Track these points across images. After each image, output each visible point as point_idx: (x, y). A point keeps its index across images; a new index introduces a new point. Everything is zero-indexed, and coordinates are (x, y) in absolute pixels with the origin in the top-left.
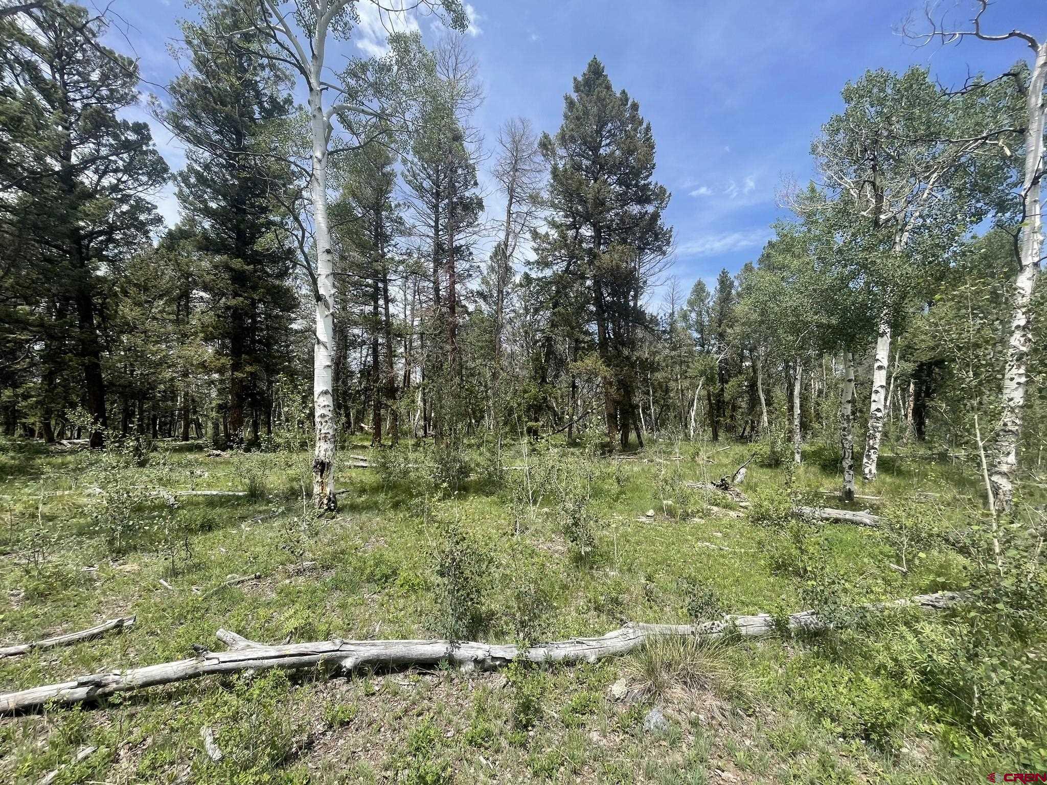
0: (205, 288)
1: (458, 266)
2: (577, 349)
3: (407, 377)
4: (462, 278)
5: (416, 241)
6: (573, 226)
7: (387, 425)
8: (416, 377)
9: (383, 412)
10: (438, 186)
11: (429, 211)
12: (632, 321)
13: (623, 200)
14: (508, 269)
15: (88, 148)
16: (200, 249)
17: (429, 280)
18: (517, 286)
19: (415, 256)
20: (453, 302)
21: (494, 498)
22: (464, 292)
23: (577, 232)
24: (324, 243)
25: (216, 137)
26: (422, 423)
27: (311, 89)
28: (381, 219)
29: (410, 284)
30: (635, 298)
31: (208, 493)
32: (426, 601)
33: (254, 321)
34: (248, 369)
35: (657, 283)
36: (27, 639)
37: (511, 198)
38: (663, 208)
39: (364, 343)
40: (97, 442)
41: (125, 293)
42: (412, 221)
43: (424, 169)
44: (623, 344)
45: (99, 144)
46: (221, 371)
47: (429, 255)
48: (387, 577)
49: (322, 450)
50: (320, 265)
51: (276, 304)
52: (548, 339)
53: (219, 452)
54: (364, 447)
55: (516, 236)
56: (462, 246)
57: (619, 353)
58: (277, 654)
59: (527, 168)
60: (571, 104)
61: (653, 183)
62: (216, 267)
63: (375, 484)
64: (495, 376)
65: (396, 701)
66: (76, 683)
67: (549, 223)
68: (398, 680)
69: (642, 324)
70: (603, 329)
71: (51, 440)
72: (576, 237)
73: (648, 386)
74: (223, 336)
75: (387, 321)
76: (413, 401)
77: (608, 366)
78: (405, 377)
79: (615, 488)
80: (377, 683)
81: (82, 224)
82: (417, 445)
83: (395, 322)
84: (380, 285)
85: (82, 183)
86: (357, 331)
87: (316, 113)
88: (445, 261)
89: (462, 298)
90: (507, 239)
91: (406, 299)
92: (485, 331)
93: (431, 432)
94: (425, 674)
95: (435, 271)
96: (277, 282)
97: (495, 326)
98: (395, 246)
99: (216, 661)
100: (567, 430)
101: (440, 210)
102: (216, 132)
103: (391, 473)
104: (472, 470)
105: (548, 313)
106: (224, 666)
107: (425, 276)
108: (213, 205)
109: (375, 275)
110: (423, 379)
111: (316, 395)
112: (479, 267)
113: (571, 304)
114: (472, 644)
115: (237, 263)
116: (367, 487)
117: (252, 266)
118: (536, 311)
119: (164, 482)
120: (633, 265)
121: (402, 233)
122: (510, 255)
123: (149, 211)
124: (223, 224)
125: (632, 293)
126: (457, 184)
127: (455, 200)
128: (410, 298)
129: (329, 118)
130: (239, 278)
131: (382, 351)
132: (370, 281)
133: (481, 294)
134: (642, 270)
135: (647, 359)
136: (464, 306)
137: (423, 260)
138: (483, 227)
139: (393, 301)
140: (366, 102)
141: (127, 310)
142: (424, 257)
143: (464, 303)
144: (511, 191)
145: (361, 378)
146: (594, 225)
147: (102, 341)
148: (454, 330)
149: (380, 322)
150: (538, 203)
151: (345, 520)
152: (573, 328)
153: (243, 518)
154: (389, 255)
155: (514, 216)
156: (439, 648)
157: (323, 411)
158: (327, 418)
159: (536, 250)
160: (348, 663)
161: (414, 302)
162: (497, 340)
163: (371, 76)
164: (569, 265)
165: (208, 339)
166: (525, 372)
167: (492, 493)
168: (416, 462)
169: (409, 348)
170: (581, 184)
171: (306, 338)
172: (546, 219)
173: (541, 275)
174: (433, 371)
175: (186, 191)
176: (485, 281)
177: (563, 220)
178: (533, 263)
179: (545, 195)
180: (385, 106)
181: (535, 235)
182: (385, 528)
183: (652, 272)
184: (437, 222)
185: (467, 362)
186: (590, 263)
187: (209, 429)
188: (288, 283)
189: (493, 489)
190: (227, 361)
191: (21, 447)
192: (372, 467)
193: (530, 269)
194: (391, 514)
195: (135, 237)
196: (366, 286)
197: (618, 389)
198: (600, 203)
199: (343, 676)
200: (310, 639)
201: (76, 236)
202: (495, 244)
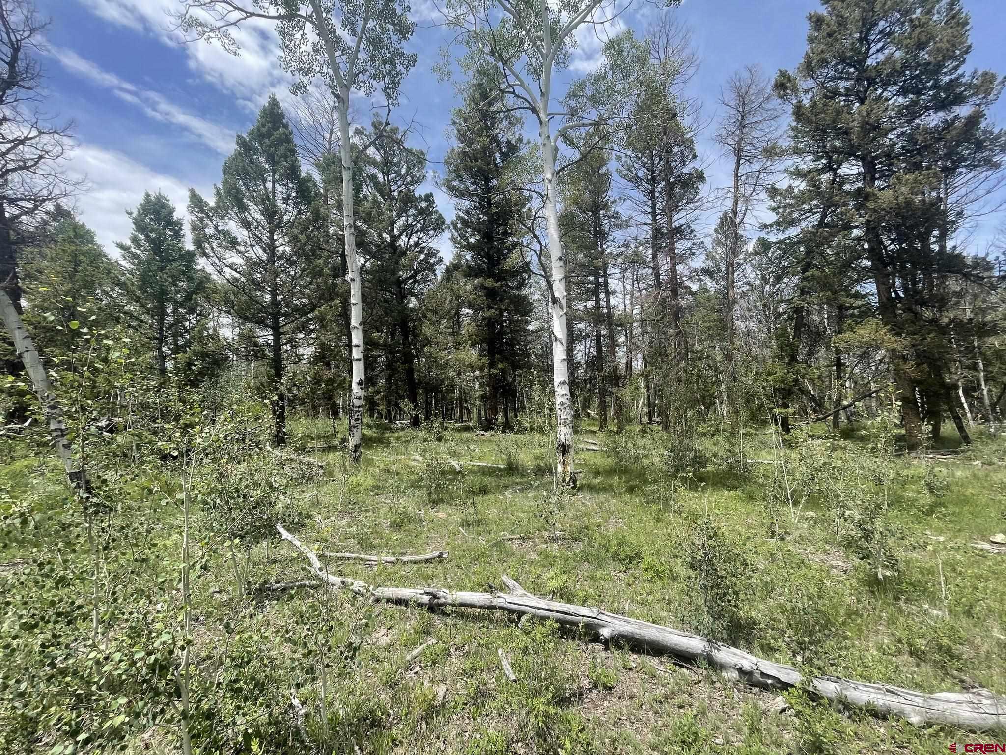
0: (469, 307)
1: (679, 247)
2: (841, 318)
3: (629, 365)
4: (683, 259)
5: (633, 231)
6: (829, 167)
7: (611, 412)
8: (638, 365)
9: (607, 399)
10: (654, 172)
11: (645, 199)
12: (937, 271)
13: (911, 113)
14: (738, 238)
15: (401, 222)
16: (465, 276)
17: (649, 267)
18: (751, 254)
19: (632, 246)
20: (675, 285)
21: (739, 492)
22: (687, 273)
23: (835, 174)
24: (556, 251)
25: (472, 188)
26: (646, 410)
27: (541, 123)
28: (599, 219)
29: (628, 274)
30: (942, 238)
31: (481, 464)
32: (673, 591)
33: (502, 327)
34: (500, 366)
35: (985, 210)
36: (394, 554)
37: (739, 159)
38: (987, 104)
39: (588, 335)
40: (416, 422)
41: (425, 316)
42: (629, 213)
43: (639, 159)
44: (923, 303)
45: (407, 216)
46: (481, 369)
47: (647, 242)
48: (631, 559)
49: (564, 433)
50: (554, 272)
51: (517, 311)
52: (798, 310)
53: (482, 432)
54: (594, 432)
55: (747, 199)
56: (682, 225)
57: (917, 316)
58: (546, 607)
59: (759, 119)
60: (818, 21)
61: (967, 74)
62: (476, 288)
63: (607, 468)
64: (728, 357)
65: (655, 684)
66: (423, 592)
67: (792, 173)
68: (653, 662)
69: (959, 272)
70: (885, 287)
71: (391, 421)
72: (834, 180)
73: (974, 357)
74: (482, 341)
75: (609, 313)
76: (637, 389)
77: (898, 334)
78: (627, 364)
79: (926, 498)
80: (634, 659)
81: (401, 273)
82: (644, 431)
83: (617, 313)
84: (601, 280)
85: (400, 245)
86: (581, 326)
87: (546, 142)
88: (664, 244)
89: (684, 279)
90: (736, 206)
91: (625, 289)
92: (713, 310)
93: (656, 418)
94: (682, 666)
95: (655, 257)
96: (517, 293)
97: (726, 302)
98: (613, 241)
99: (503, 600)
100: (831, 418)
101: (657, 194)
102: (472, 184)
103: (622, 459)
104: (708, 460)
105: (796, 280)
106: (510, 606)
107: (644, 264)
108: (472, 241)
109: (595, 273)
110: (646, 367)
111: (556, 385)
112: (702, 243)
113: (829, 264)
114: (733, 649)
115: (490, 283)
116: (601, 470)
117: (499, 283)
118: (779, 279)
119: (454, 454)
120: (934, 194)
121: (620, 227)
122: (739, 224)
123: (435, 254)
124: (479, 254)
125: (936, 233)
126: (673, 164)
127: (672, 180)
128: (629, 287)
129: (555, 142)
130: (491, 294)
131: (605, 341)
132: (591, 278)
133: (707, 272)
134: (951, 199)
135: (970, 319)
136: (688, 287)
137: (641, 248)
138: (705, 201)
139: (613, 293)
140: (585, 116)
141: (427, 330)
142: (642, 245)
143: (687, 283)
144: (738, 153)
145: (587, 368)
146: (863, 159)
147: (413, 352)
148: (678, 313)
149: (602, 315)
150: (776, 154)
151: (585, 499)
152: (835, 293)
153: (506, 487)
154: (608, 250)
155: (743, 178)
156: (695, 644)
157: (563, 400)
158: (565, 406)
159: (774, 209)
160: (605, 632)
161: (633, 290)
162: (729, 318)
163: (589, 91)
164: (824, 216)
165: (473, 345)
166: (767, 352)
167: (735, 488)
168: (645, 448)
169: (630, 336)
170: (839, 112)
171: (540, 337)
172: (786, 170)
173: (781, 237)
174: (655, 357)
175: (456, 234)
176: (710, 256)
177: (812, 165)
178: (771, 225)
179: (786, 143)
180: (602, 112)
181: (773, 192)
182: (623, 511)
183: (972, 196)
184: (654, 207)
185: (693, 345)
186: (858, 207)
187: (475, 415)
188: (525, 291)
189: (736, 483)
190: (485, 360)
191: (378, 425)
192: (602, 451)
193: (768, 233)
194: (626, 497)
195: (428, 276)
196: (588, 284)
197: (918, 365)
198: (872, 128)
199: (600, 642)
200: (569, 602)
201: (399, 283)
202: (721, 214)
